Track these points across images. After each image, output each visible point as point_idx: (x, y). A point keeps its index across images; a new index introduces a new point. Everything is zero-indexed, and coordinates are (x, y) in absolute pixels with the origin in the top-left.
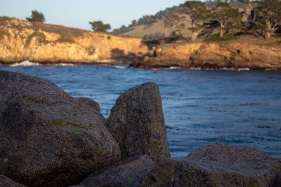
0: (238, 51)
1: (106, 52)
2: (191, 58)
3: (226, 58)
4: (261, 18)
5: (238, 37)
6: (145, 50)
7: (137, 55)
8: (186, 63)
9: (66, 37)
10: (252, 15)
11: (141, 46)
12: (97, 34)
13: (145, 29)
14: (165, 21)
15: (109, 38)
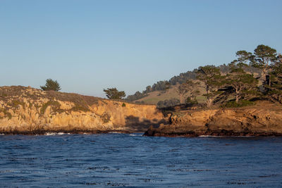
0: (255, 117)
1: (121, 120)
2: (207, 125)
3: (242, 124)
4: (276, 83)
5: (254, 103)
6: (160, 117)
7: (152, 122)
8: (202, 130)
9: (81, 106)
10: (268, 80)
11: (155, 113)
12: (111, 101)
13: (160, 95)
14: (179, 87)
15: (124, 105)
